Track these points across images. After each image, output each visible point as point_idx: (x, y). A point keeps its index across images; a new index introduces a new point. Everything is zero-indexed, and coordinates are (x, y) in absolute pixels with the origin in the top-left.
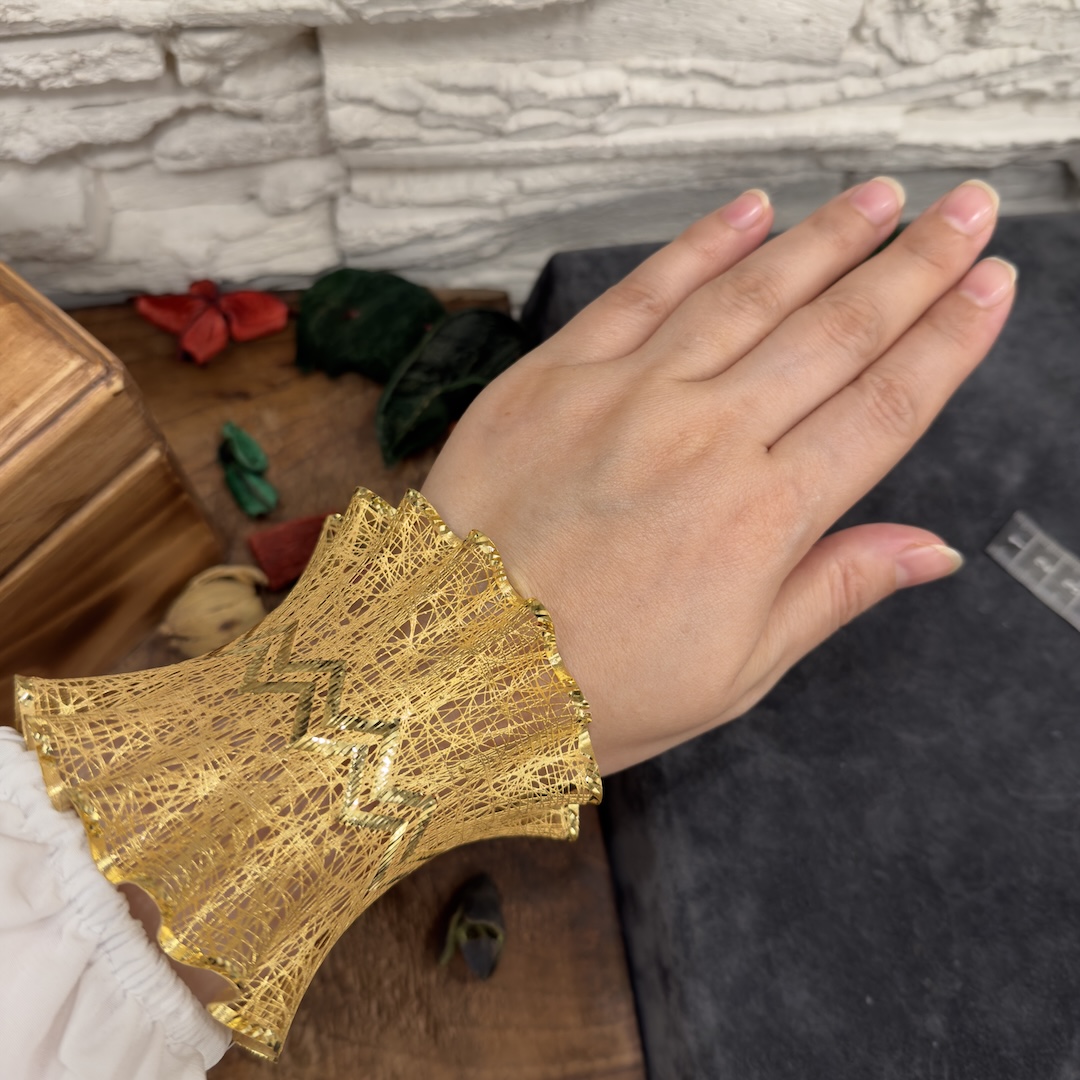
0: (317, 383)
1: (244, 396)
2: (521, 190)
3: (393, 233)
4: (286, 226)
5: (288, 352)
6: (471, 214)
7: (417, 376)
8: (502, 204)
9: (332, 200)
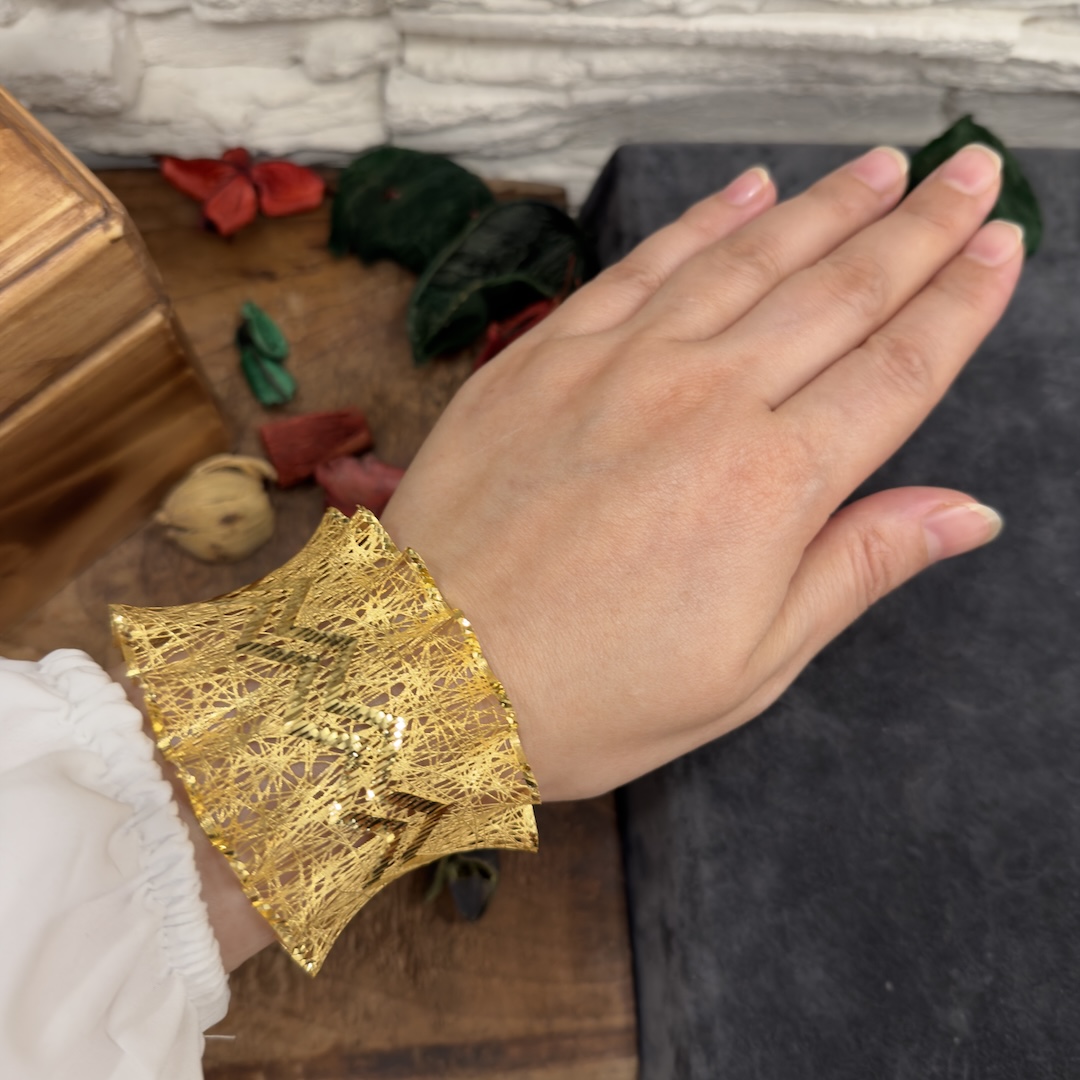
0: (349, 268)
1: (269, 276)
2: (590, 74)
3: (446, 112)
4: (332, 96)
5: (320, 232)
6: (533, 97)
7: (458, 268)
8: (568, 88)
9: (383, 70)
